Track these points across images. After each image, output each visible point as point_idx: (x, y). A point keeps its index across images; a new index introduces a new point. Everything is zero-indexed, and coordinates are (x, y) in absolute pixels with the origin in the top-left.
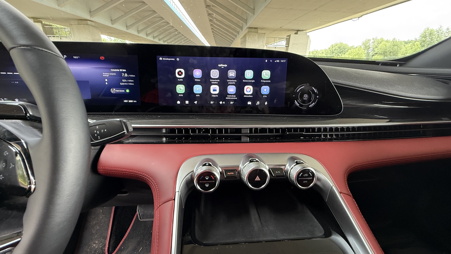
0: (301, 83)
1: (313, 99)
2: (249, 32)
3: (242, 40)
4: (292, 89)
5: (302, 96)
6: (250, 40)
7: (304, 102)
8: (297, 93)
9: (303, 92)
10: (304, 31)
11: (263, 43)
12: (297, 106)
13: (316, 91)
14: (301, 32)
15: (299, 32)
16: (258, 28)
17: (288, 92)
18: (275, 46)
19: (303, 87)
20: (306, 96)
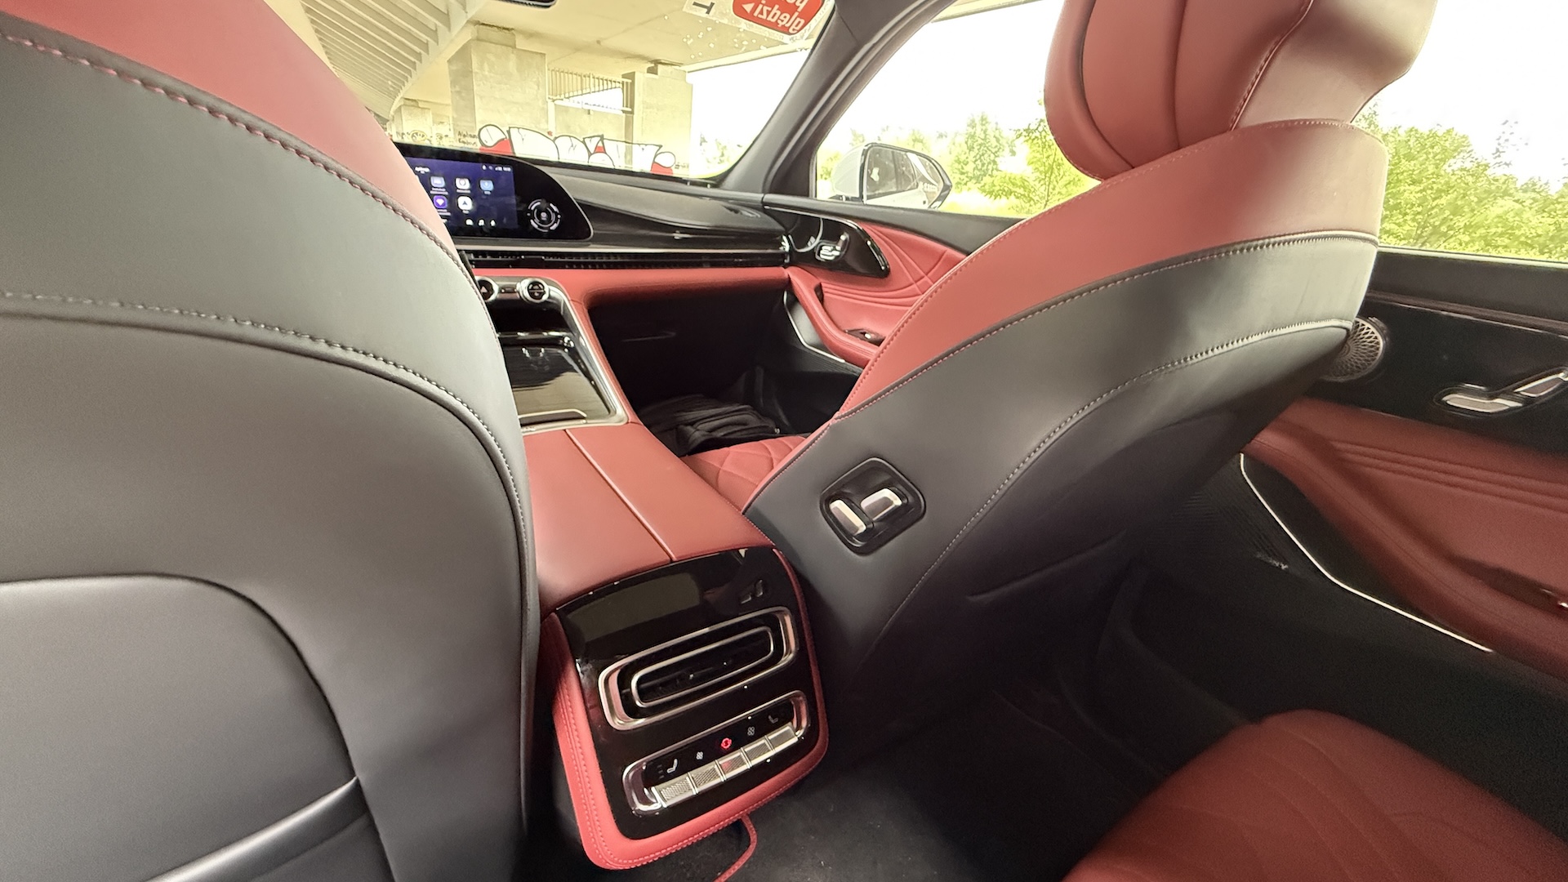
0: (535, 198)
1: (553, 219)
2: (478, 39)
3: (452, 69)
4: (525, 205)
5: (539, 216)
6: (490, 72)
7: (542, 222)
8: (532, 212)
9: (539, 210)
10: (677, 67)
11: (541, 90)
12: (534, 228)
13: (555, 209)
14: (669, 68)
15: (660, 67)
16: (512, 29)
17: (520, 209)
18: (586, 107)
19: (539, 203)
20: (544, 215)
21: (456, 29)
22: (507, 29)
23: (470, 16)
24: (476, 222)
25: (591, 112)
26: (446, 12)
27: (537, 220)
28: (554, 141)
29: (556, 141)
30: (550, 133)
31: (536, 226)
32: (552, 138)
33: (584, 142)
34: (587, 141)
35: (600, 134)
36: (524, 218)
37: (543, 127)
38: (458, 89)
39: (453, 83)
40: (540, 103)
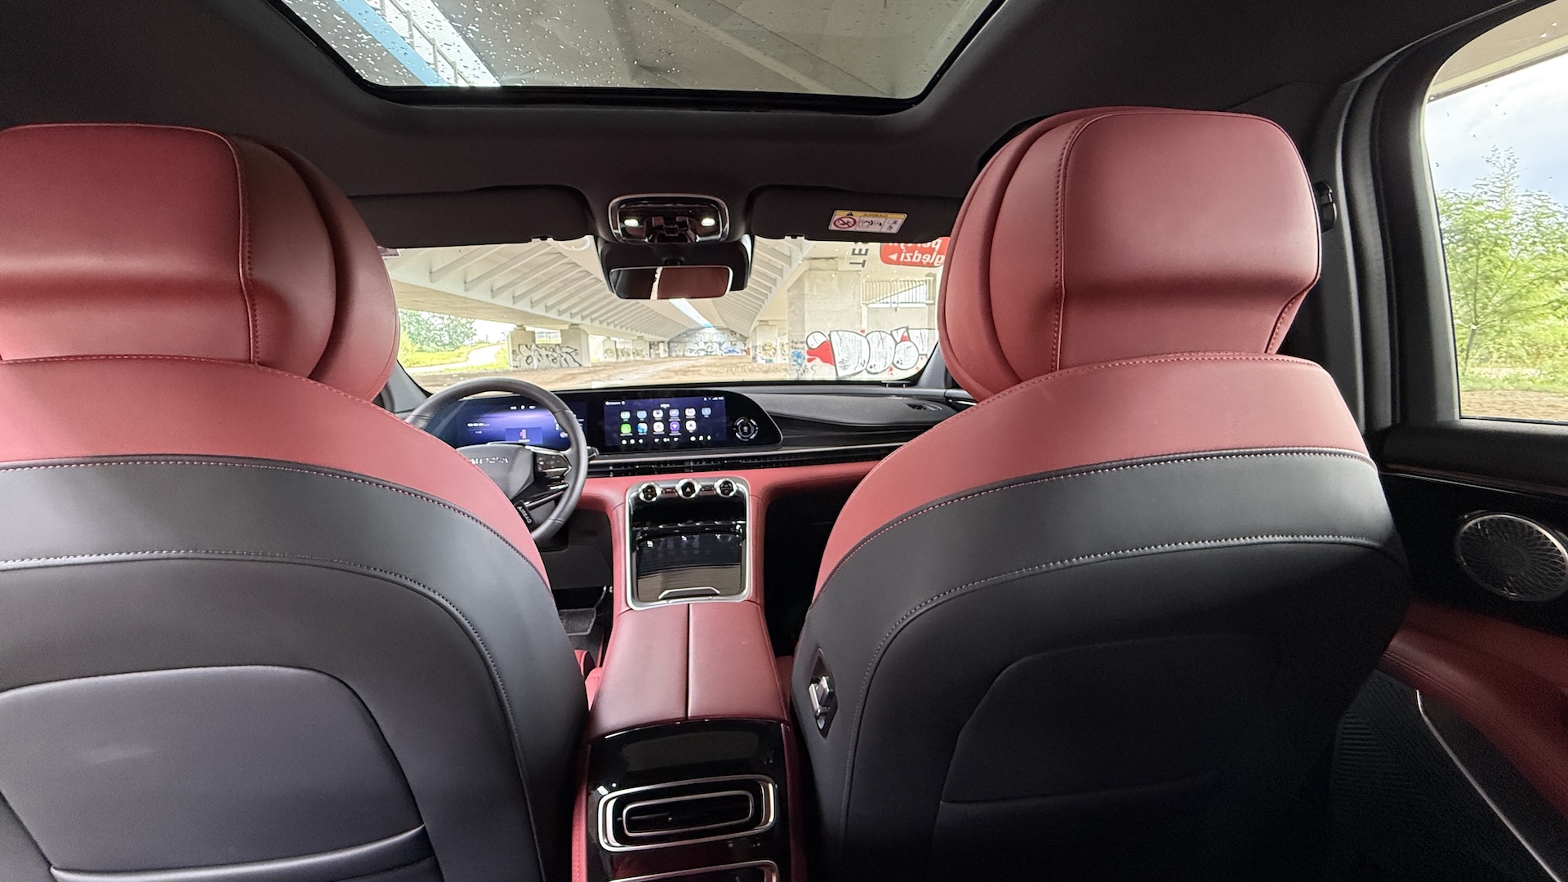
0: (740, 417)
1: (752, 431)
2: (810, 270)
3: (791, 294)
4: (732, 423)
5: (742, 430)
6: (817, 291)
7: (744, 434)
8: (737, 427)
9: (743, 425)
11: (857, 298)
12: (738, 439)
13: (754, 423)
16: (835, 258)
17: (729, 425)
18: (894, 306)
19: (742, 420)
20: (746, 428)
21: (795, 266)
22: (832, 258)
23: (804, 255)
24: (697, 438)
25: (898, 309)
26: (788, 255)
27: (740, 433)
28: (866, 337)
29: (868, 337)
30: (863, 331)
31: (739, 437)
32: (864, 335)
33: (891, 335)
34: (894, 333)
35: (906, 325)
36: (731, 432)
37: (857, 328)
38: (793, 309)
39: (791, 304)
40: (856, 310)
